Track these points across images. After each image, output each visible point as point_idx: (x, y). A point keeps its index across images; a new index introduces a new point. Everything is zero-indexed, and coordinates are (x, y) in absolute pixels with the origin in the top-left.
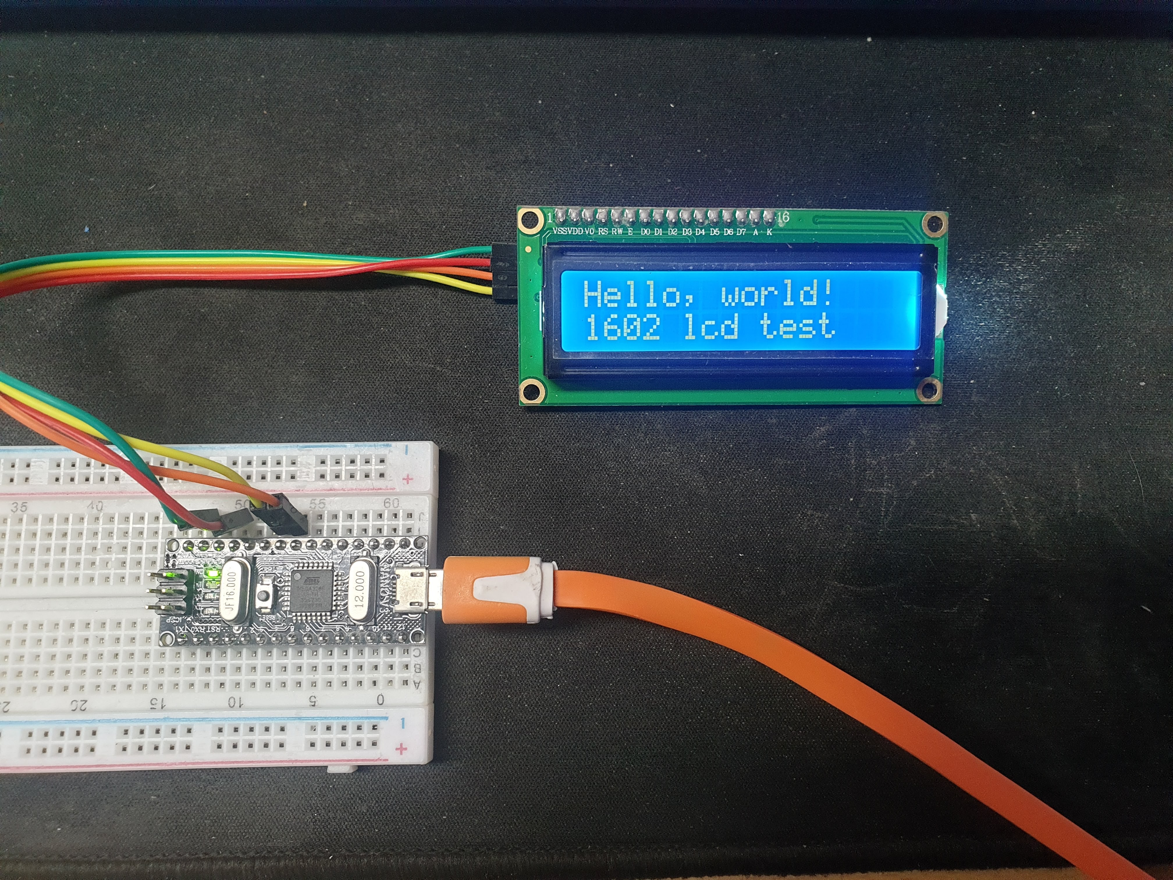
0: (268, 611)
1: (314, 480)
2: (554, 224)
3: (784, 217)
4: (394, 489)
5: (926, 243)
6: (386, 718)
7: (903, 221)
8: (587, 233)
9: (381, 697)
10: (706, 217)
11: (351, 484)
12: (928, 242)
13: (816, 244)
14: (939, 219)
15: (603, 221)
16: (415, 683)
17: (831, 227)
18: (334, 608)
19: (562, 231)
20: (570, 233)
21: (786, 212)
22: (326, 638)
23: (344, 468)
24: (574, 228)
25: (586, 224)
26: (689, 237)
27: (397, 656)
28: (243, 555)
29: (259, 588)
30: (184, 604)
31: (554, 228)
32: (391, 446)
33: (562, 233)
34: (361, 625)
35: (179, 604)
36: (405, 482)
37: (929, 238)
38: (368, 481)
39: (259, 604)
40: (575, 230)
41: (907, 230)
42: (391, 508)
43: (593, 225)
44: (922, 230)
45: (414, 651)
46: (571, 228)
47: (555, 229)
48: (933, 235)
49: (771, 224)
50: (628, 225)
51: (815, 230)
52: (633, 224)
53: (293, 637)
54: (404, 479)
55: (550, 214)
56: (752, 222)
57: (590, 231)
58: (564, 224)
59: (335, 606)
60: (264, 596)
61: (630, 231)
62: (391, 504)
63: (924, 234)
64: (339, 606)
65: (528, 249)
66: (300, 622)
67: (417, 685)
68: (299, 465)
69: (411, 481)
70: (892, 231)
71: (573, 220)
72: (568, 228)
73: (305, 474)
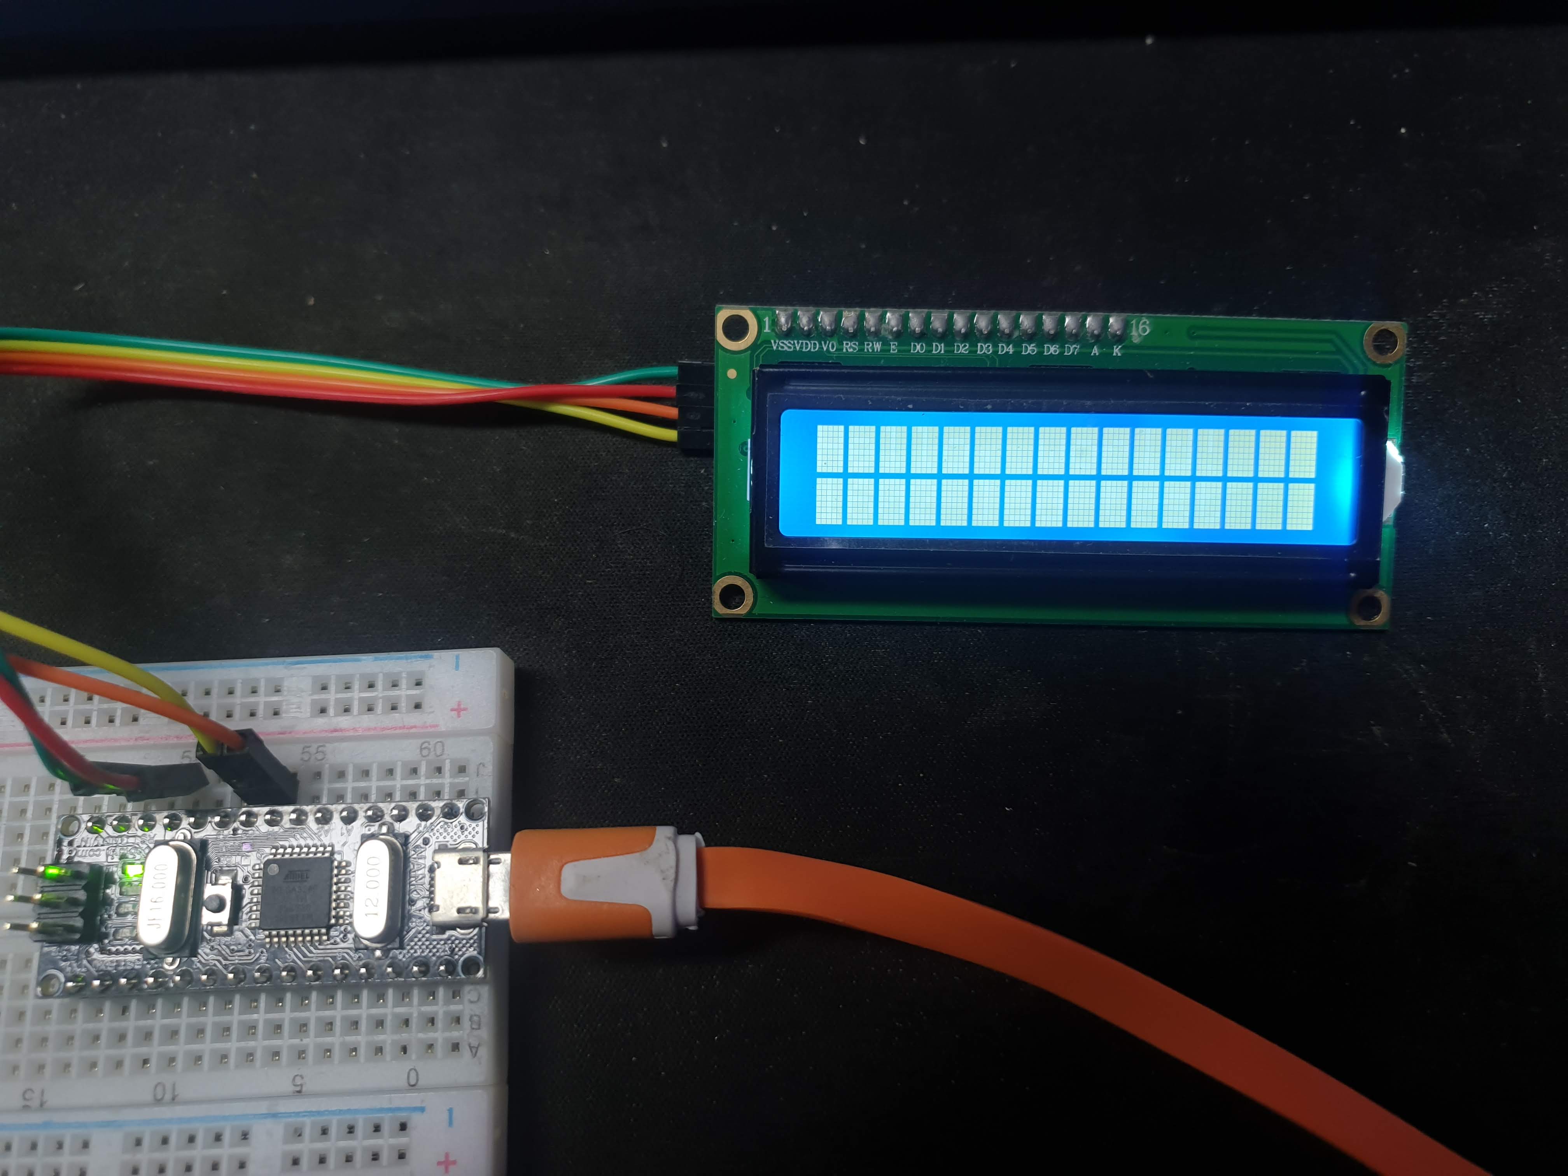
0: (225, 929)
1: (309, 715)
2: (774, 334)
3: (1141, 327)
4: (437, 726)
5: (1370, 373)
6: (422, 1110)
7: (1333, 337)
8: (825, 349)
9: (413, 1074)
10: (1016, 324)
11: (367, 721)
12: (1374, 371)
13: (1192, 371)
14: (1392, 334)
15: (851, 330)
16: (471, 1048)
17: (1217, 344)
18: (333, 921)
19: (786, 346)
20: (798, 348)
21: (1144, 320)
22: (320, 973)
23: (357, 695)
24: (804, 342)
25: (822, 335)
26: (987, 356)
27: (441, 1002)
28: (185, 837)
29: (209, 891)
30: (79, 922)
31: (772, 341)
32: (431, 657)
33: (786, 348)
34: (377, 949)
35: (71, 923)
36: (454, 713)
37: (1374, 363)
38: (396, 715)
39: (207, 917)
40: (807, 344)
41: (1339, 351)
42: (432, 757)
43: (836, 336)
44: (1364, 352)
45: (469, 992)
46: (800, 342)
47: (775, 342)
48: (1380, 359)
49: (1120, 339)
50: (890, 337)
51: (1191, 349)
52: (898, 335)
53: (264, 972)
54: (452, 710)
55: (767, 319)
56: (1089, 335)
57: (830, 346)
58: (789, 334)
59: (334, 917)
60: (215, 904)
61: (894, 348)
62: (432, 750)
63: (1366, 357)
64: (342, 917)
65: (732, 374)
66: (276, 946)
67: (474, 1050)
68: (285, 693)
69: (464, 712)
70: (1314, 352)
71: (803, 329)
72: (796, 342)
73: (294, 706)
